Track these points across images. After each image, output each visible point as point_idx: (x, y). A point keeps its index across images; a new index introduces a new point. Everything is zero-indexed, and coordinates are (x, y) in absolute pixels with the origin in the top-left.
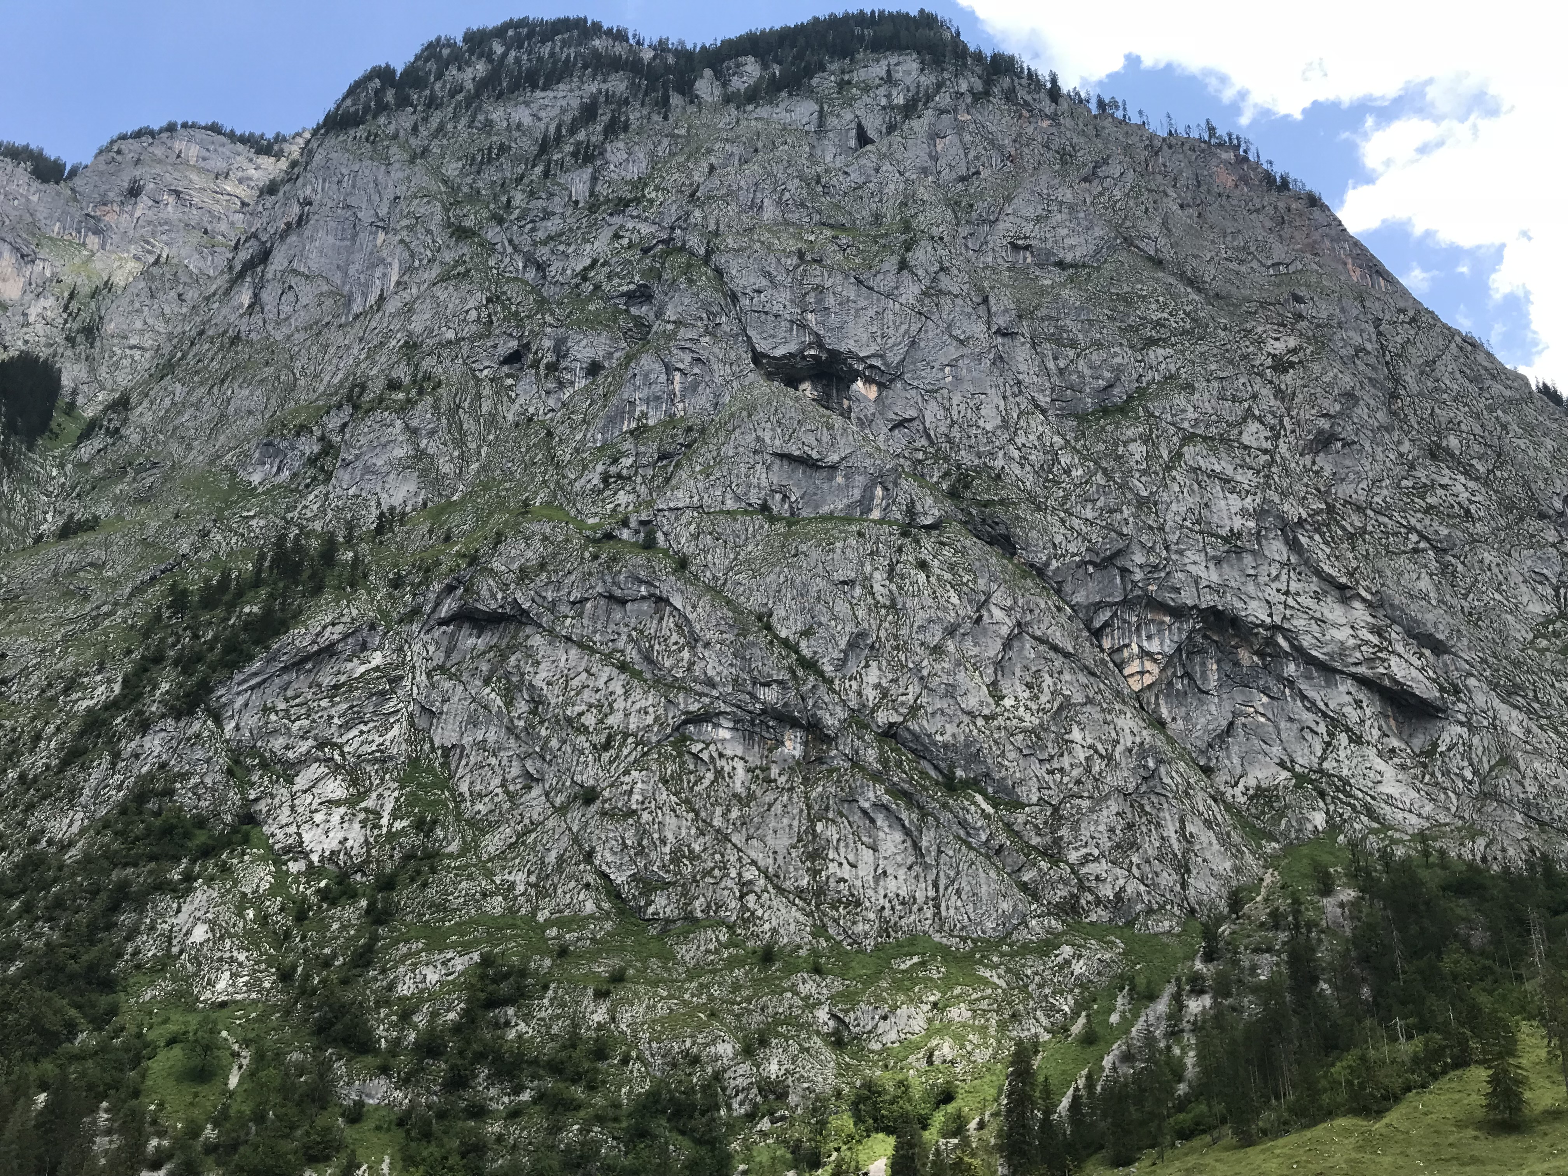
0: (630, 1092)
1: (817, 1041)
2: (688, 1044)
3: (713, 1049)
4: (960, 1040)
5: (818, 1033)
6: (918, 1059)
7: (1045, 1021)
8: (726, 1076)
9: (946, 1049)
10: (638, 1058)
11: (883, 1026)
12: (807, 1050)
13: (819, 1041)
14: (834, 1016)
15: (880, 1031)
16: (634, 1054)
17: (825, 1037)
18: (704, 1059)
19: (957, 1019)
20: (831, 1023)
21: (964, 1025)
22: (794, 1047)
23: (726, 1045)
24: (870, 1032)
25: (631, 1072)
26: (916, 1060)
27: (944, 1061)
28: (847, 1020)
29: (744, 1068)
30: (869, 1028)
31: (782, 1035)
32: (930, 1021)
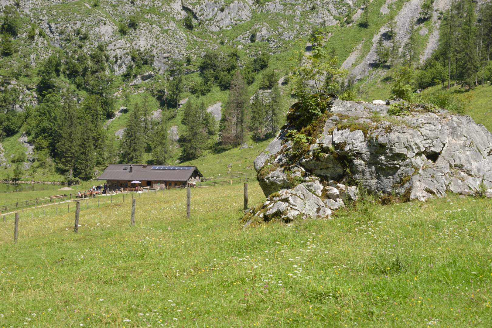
0: (38, 58)
1: (173, 26)
2: (79, 24)
3: (97, 29)
4: (274, 24)
5: (173, 19)
6: (244, 38)
7: (334, 12)
8: (108, 48)
9: (264, 32)
10: (40, 35)
11: (220, 15)
12: (166, 31)
13: (174, 25)
14: (185, 8)
15: (218, 18)
16: (37, 31)
17: (178, 23)
18: (91, 37)
19: (273, 11)
20: (183, 12)
21: (278, 14)
22: (157, 29)
23: (107, 27)
24: (211, 19)
25: (37, 44)
26: (243, 39)
27: (263, 40)
28: (195, 11)
29: (121, 43)
30: (210, 16)
31: (148, 21)
32: (254, 11)
